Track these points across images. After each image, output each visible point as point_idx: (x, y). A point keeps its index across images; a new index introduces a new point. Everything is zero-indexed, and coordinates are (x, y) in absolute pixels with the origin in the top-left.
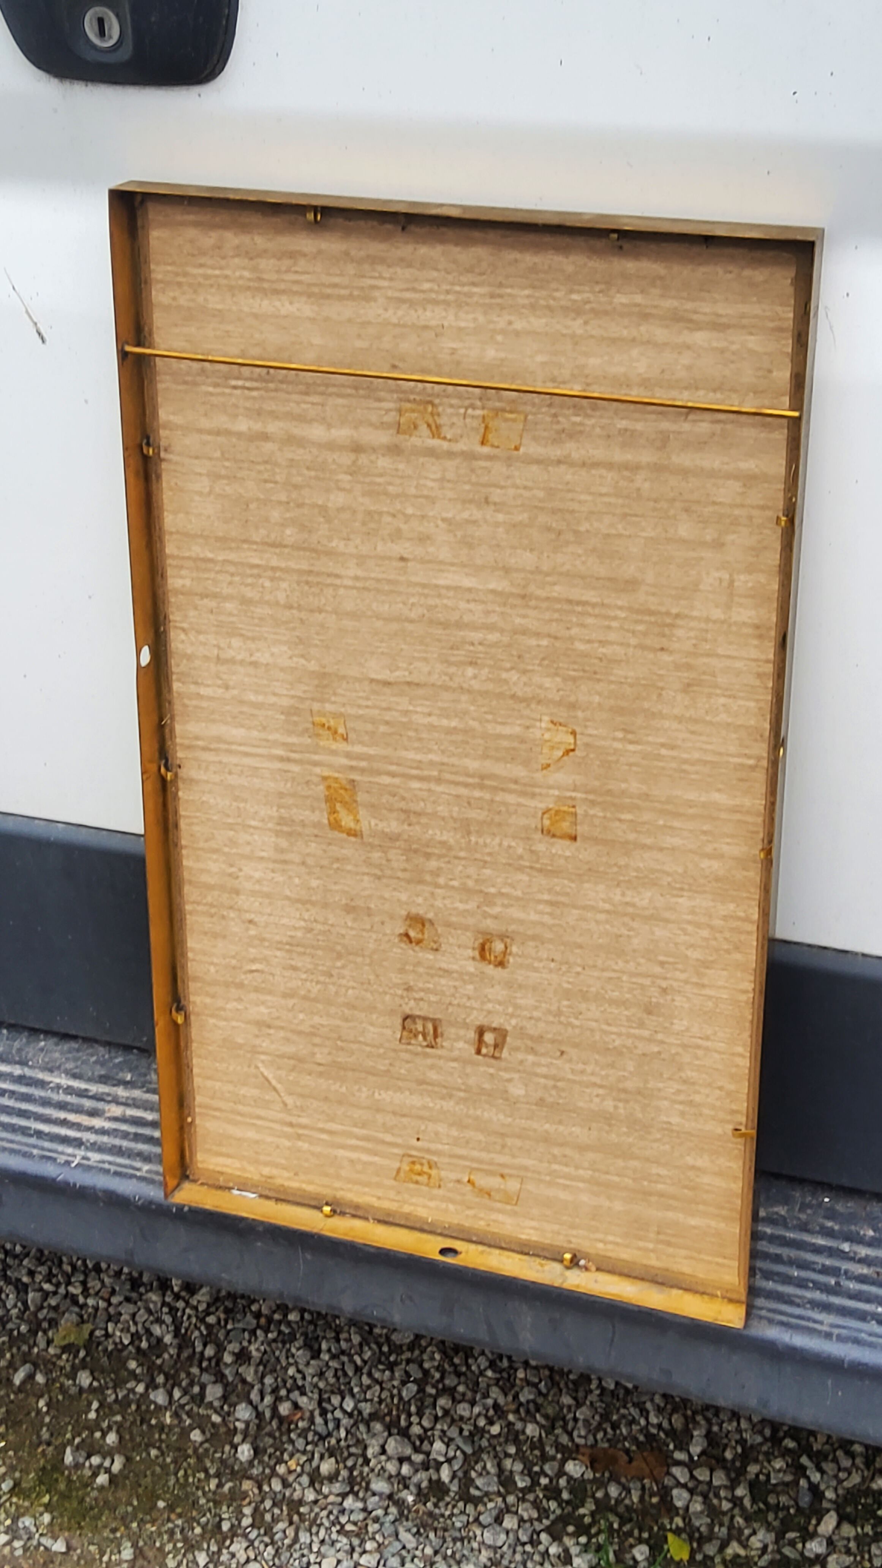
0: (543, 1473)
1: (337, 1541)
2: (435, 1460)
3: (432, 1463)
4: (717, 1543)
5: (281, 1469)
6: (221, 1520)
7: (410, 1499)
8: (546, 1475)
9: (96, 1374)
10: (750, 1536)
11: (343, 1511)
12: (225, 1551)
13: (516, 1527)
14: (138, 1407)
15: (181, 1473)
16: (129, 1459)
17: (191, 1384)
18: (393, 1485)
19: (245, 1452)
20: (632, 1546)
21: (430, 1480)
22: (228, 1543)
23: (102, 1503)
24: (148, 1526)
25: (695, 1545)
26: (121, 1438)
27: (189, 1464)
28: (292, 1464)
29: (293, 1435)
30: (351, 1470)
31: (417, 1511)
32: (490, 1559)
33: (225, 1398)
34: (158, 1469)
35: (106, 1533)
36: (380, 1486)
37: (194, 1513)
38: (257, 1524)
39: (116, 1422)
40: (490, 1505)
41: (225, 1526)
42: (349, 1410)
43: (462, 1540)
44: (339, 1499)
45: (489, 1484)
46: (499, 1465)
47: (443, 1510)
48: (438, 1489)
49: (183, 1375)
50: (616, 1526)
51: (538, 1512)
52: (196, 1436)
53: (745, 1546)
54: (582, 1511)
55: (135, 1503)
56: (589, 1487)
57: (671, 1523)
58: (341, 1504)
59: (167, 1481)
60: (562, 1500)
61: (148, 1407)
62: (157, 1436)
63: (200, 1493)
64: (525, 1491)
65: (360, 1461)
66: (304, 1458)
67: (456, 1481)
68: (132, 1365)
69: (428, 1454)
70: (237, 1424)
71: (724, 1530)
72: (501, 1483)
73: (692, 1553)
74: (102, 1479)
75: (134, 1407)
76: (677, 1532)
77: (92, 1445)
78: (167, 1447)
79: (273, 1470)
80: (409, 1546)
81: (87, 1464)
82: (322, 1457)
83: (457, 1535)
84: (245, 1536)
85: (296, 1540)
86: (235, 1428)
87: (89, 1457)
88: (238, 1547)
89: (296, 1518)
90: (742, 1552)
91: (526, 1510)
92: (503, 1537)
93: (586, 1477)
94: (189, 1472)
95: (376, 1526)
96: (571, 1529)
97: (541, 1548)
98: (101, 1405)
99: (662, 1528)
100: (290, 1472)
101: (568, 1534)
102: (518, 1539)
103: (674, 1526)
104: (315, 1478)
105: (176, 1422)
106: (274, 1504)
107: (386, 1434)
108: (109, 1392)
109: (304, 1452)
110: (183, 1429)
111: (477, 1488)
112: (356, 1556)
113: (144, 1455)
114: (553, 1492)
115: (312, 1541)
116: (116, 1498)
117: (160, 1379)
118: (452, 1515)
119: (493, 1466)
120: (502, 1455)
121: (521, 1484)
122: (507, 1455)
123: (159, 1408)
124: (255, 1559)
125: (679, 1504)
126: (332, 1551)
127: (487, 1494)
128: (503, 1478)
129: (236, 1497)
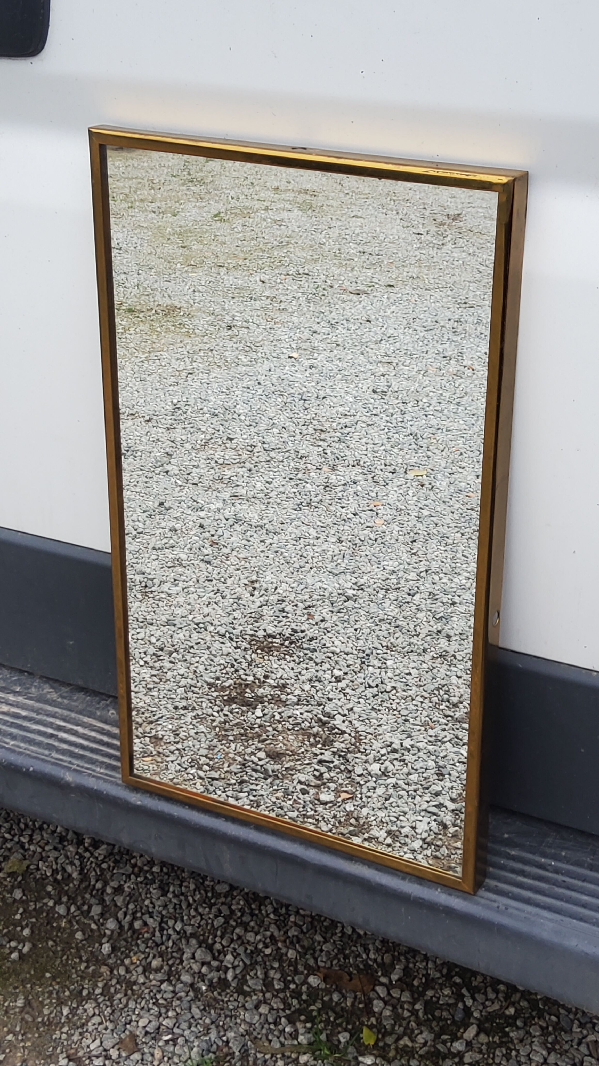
0: (293, 981)
1: (152, 1009)
2: (226, 966)
3: (223, 968)
4: (394, 1036)
5: (127, 961)
6: (83, 988)
7: (204, 988)
8: (295, 983)
9: (26, 892)
10: (418, 1034)
11: (159, 991)
12: (81, 1008)
13: (267, 1012)
14: (48, 914)
15: (65, 957)
16: (34, 946)
17: (83, 904)
18: (194, 978)
19: (106, 948)
20: (339, 1033)
21: (219, 978)
22: (84, 1003)
23: (11, 971)
24: (37, 987)
25: (380, 1036)
26: (32, 932)
27: (71, 953)
28: (134, 959)
29: (139, 942)
30: (171, 966)
31: (206, 996)
32: (246, 1031)
33: (102, 915)
34: (51, 954)
35: (11, 989)
36: (186, 978)
37: (67, 983)
38: (105, 993)
39: (31, 922)
40: (254, 997)
41: (85, 993)
42: (178, 929)
43: (231, 1017)
44: (159, 983)
45: (256, 984)
46: (266, 974)
47: (223, 997)
48: (224, 983)
49: (79, 898)
50: (332, 1019)
51: (284, 1005)
52: (79, 936)
53: (413, 1041)
54: (312, 1007)
55: (32, 972)
56: (320, 993)
57: (368, 1021)
58: (160, 986)
59: (55, 961)
60: (302, 1000)
61: (54, 915)
62: (55, 933)
63: (74, 971)
64: (278, 991)
65: (178, 961)
66: (143, 956)
67: (236, 980)
68: (49, 888)
69: (222, 962)
70: (106, 931)
71: (402, 1029)
72: (264, 985)
73: (378, 1040)
74: (15, 956)
75: (45, 914)
76: (370, 1027)
77: (14, 935)
78: (60, 941)
79: (122, 961)
80: (196, 1017)
81: (8, 946)
82: (154, 957)
83: (229, 1013)
84: (96, 1000)
85: (126, 1005)
86: (105, 933)
87: (9, 942)
88: (90, 1006)
89: (129, 992)
90: (410, 1044)
91: (276, 1003)
92: (257, 1017)
93: (320, 986)
94: (70, 957)
95: (178, 1002)
96: (303, 1018)
97: (280, 1027)
98: (25, 911)
99: (362, 1024)
100: (132, 963)
101: (300, 1021)
102: (267, 1020)
103: (369, 1023)
104: (147, 969)
105: (68, 926)
106: (118, 983)
107: (197, 946)
108: (32, 904)
109: (144, 953)
110: (72, 930)
111: (249, 986)
112: (161, 1019)
113: (45, 944)
114: (297, 994)
115: (136, 1007)
116: (21, 968)
117: (65, 899)
118: (229, 1001)
119: (261, 974)
120: (269, 968)
121: (277, 987)
122: (272, 968)
123: (60, 917)
124: (99, 1015)
125: (376, 1010)
126: (147, 1015)
127: (254, 991)
128: (267, 982)
129: (96, 976)
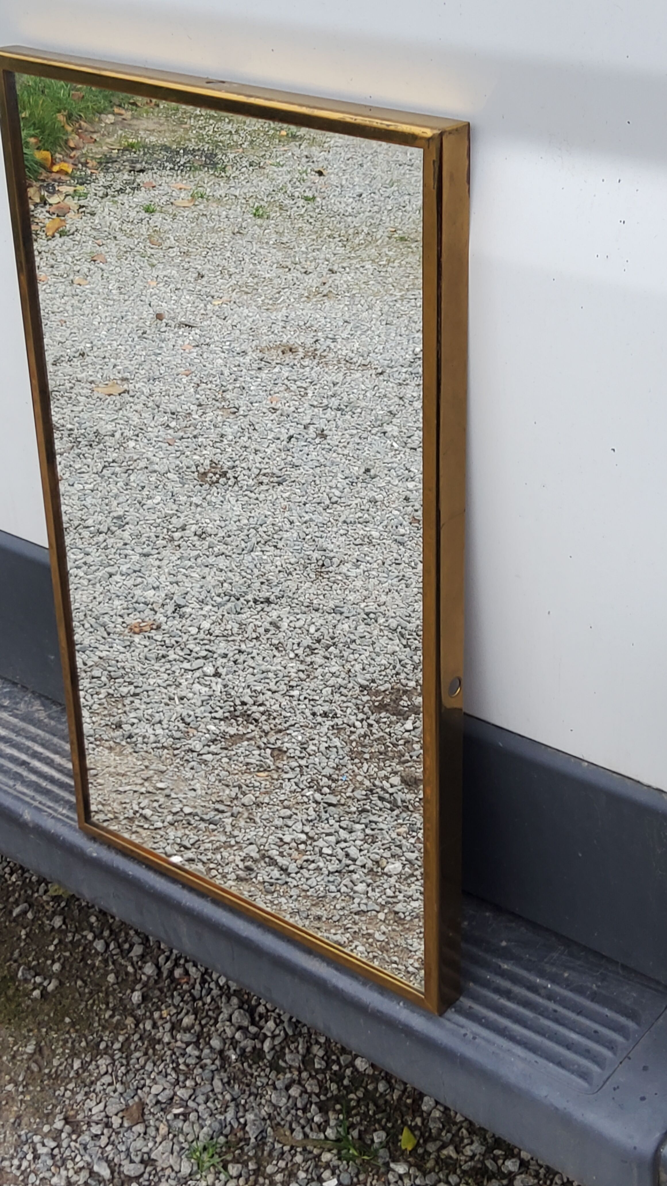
0: (338, 1062)
1: (170, 1074)
2: (265, 1034)
3: (261, 1036)
4: (439, 1143)
5: (156, 1015)
6: (102, 1040)
7: (234, 1057)
8: (339, 1064)
9: (67, 921)
10: (468, 1144)
11: (183, 1055)
12: (94, 1063)
13: (297, 1095)
14: (84, 949)
15: (91, 1002)
16: (61, 984)
17: (125, 941)
18: (225, 1043)
19: (136, 997)
20: (375, 1130)
21: (254, 1048)
22: (98, 1057)
23: (30, 1010)
24: (53, 1033)
25: (421, 1141)
26: (63, 967)
27: (99, 996)
28: (165, 1013)
29: (175, 993)
30: (202, 1027)
31: (234, 1067)
32: (269, 1115)
33: (142, 957)
34: (77, 995)
35: (24, 1031)
36: (216, 1043)
37: (86, 1032)
38: (124, 1050)
39: (65, 957)
40: (288, 1075)
41: (102, 1046)
42: (221, 984)
43: (256, 1096)
44: (184, 1046)
45: (294, 1060)
46: (308, 1050)
47: (254, 1070)
48: (258, 1054)
49: (123, 934)
50: (371, 1113)
51: (320, 1088)
52: (111, 978)
53: (458, 1152)
54: (352, 1096)
55: (52, 1015)
56: (366, 1079)
57: (412, 1121)
58: (185, 1049)
59: (80, 1004)
60: (342, 1085)
61: (90, 950)
62: (87, 972)
63: (97, 1018)
64: (317, 1071)
65: (212, 1022)
66: (175, 1011)
67: (272, 1053)
68: (93, 919)
69: (261, 1028)
70: (143, 976)
71: (449, 1135)
72: (303, 1062)
73: (418, 1145)
74: (36, 993)
75: (81, 949)
76: (412, 1129)
77: (43, 969)
78: (91, 982)
79: (152, 1014)
80: (217, 1090)
81: (33, 981)
82: (187, 1014)
83: (255, 1091)
84: (112, 1056)
85: (143, 1067)
86: (141, 978)
87: (35, 977)
88: (103, 1062)
89: (151, 1051)
90: (454, 1155)
91: (311, 1085)
92: (284, 1100)
93: (367, 1072)
94: (97, 1002)
95: (200, 1070)
96: (338, 1107)
97: (309, 1115)
98: (60, 942)
99: (404, 1123)
100: (161, 1018)
101: (334, 1110)
102: (296, 1105)
103: (413, 1124)
104: (176, 1027)
105: (102, 966)
106: (141, 1038)
107: (236, 1007)
108: (70, 934)
109: (176, 1007)
110: (106, 971)
111: (285, 1062)
112: (177, 1087)
113: (73, 983)
114: (338, 1078)
115: (153, 1070)
116: (40, 1008)
117: (106, 933)
118: (259, 1076)
119: (303, 1048)
120: (313, 1041)
121: (317, 1066)
122: (317, 1042)
123: (97, 953)
124: (111, 1075)
125: (424, 1108)
126: (163, 1081)
127: (290, 1067)
128: (307, 1058)
129: (120, 1026)
